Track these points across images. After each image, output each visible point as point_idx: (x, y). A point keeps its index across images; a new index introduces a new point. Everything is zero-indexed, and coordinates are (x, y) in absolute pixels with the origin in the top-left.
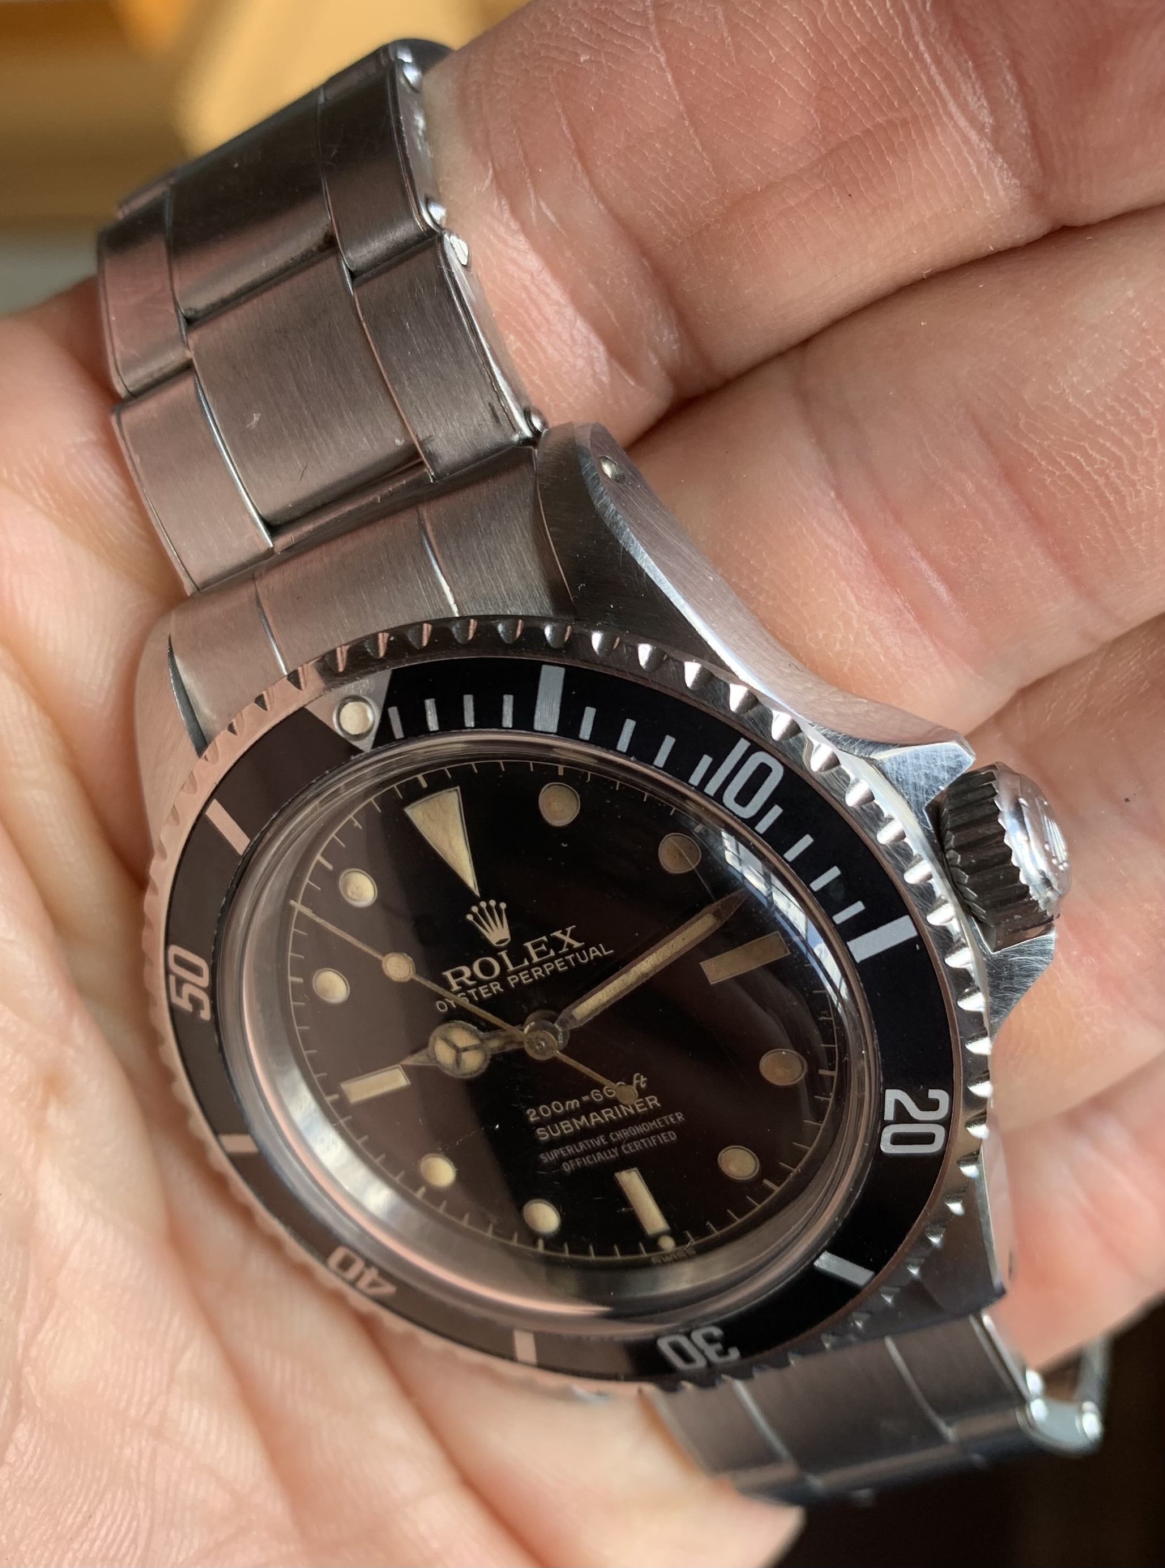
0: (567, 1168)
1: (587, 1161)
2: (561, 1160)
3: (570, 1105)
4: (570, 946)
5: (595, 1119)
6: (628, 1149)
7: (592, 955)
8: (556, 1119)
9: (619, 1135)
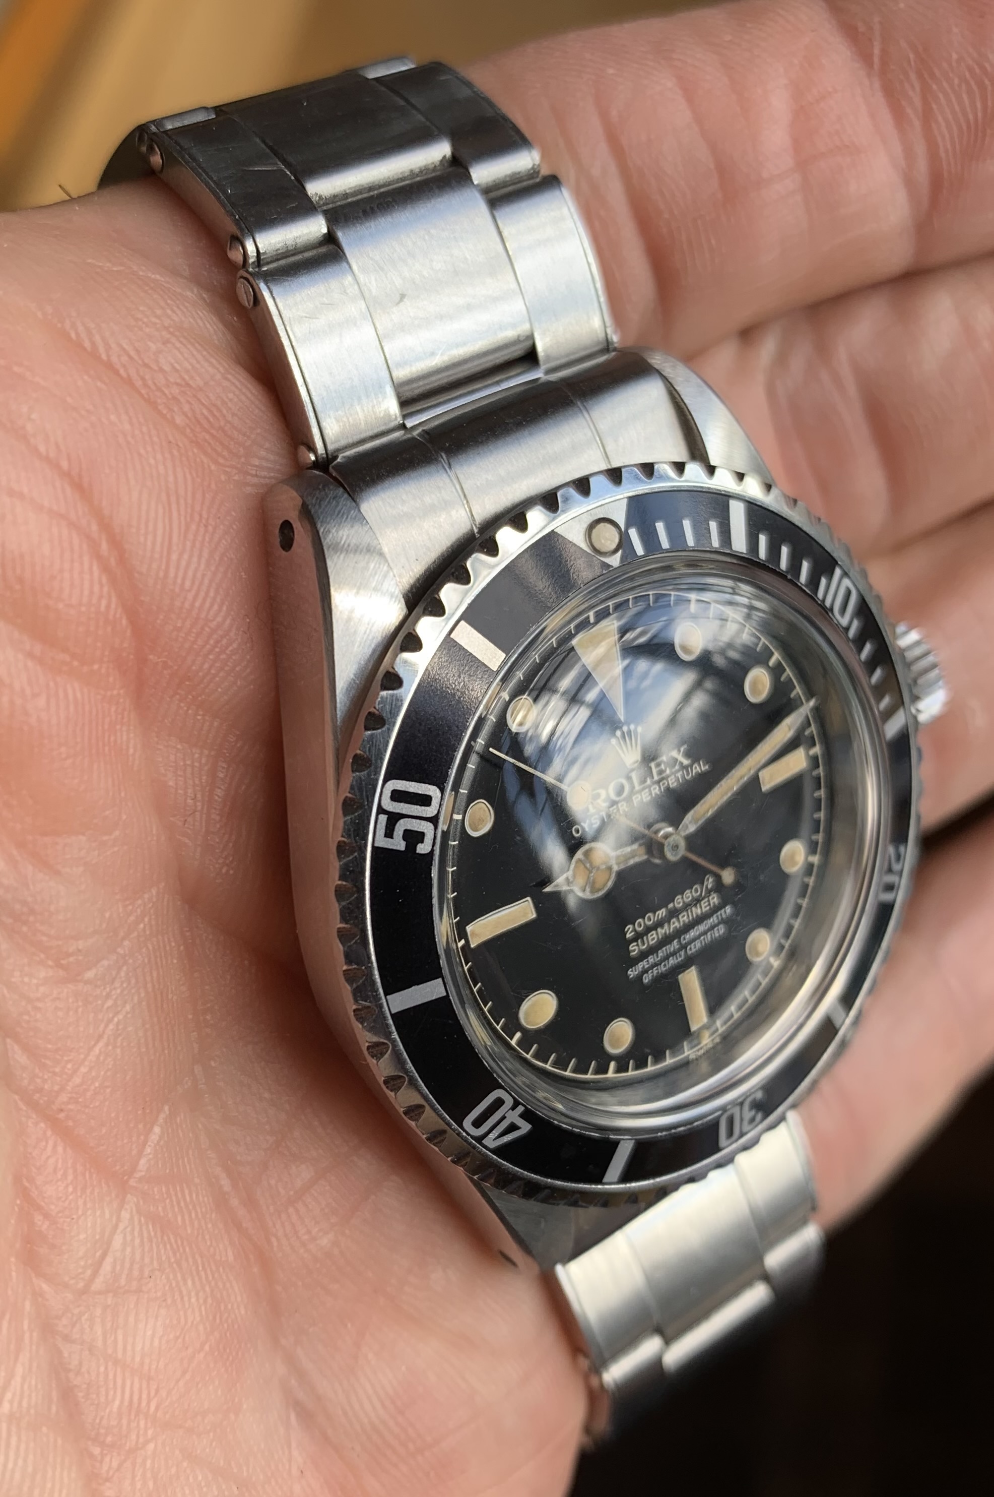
0: (646, 979)
1: (662, 969)
2: (645, 971)
3: (659, 915)
4: (681, 763)
5: (675, 924)
6: (693, 948)
7: (694, 771)
8: (648, 930)
9: (687, 937)
